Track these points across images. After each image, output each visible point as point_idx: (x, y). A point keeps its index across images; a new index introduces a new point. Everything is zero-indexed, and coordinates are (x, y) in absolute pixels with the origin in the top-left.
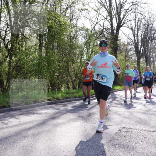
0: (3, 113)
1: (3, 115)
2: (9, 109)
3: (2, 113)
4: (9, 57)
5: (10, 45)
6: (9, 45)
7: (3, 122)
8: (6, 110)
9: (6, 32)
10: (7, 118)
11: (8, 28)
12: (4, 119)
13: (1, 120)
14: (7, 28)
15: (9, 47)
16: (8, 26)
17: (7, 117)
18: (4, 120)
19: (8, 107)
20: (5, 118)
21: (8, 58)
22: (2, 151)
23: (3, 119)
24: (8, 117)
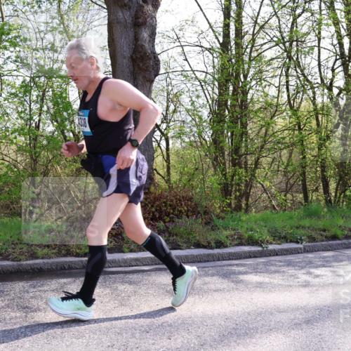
0: (332, 250)
1: (333, 256)
2: (345, 244)
3: (329, 250)
4: (341, 125)
5: (345, 97)
6: (343, 99)
7: (334, 272)
8: (339, 244)
9: (333, 70)
10: (342, 264)
11: (338, 62)
12: (337, 264)
13: (330, 266)
14: (336, 60)
15: (342, 102)
16: (338, 57)
17: (341, 261)
18: (337, 267)
19: (344, 238)
20: (338, 262)
21: (340, 127)
22: (337, 336)
23: (334, 264)
24: (345, 260)
